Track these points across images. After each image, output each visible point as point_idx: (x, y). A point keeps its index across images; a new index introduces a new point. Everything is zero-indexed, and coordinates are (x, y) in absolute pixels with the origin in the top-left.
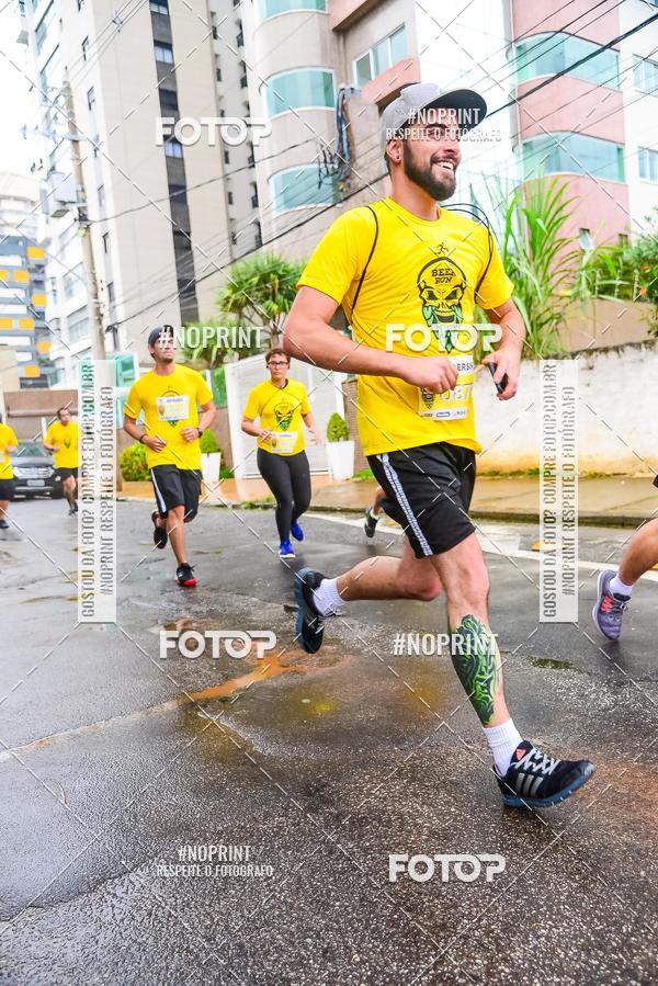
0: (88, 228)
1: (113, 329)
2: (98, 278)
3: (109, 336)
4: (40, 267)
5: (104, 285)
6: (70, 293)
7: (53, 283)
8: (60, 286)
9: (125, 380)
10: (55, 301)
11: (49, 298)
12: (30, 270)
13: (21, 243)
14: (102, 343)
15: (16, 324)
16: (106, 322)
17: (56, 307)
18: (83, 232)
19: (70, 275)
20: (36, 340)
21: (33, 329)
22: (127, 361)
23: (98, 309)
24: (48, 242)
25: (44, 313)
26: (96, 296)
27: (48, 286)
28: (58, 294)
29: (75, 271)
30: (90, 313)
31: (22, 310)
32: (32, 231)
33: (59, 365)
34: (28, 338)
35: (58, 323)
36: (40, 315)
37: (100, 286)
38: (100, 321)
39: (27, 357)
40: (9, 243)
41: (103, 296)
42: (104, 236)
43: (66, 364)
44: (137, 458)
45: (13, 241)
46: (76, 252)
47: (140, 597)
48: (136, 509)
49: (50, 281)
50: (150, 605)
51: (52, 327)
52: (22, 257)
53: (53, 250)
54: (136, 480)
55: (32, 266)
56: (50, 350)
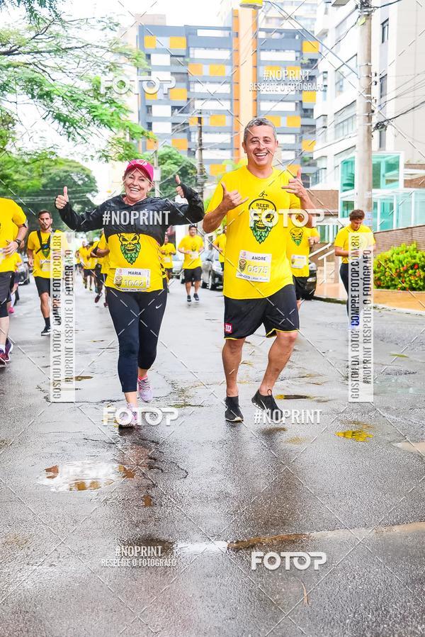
0: (369, 16)
1: (381, 126)
2: (373, 71)
3: (376, 134)
4: (314, 61)
5: (377, 79)
6: (340, 88)
7: (325, 78)
8: (331, 81)
9: (389, 181)
10: (325, 99)
11: (319, 94)
12: (304, 66)
13: (297, 37)
14: (369, 142)
15: (283, 122)
16: (375, 120)
17: (324, 105)
18: (363, 20)
19: (344, 69)
20: (301, 138)
21: (300, 127)
22: (392, 161)
23: (369, 104)
24: (325, 34)
25: (312, 110)
26: (369, 90)
27: (319, 80)
28: (328, 89)
29: (348, 64)
30: (360, 109)
31: (291, 107)
32: (309, 22)
33: (321, 164)
34: (293, 137)
35: (325, 120)
36: (307, 112)
37: (374, 79)
38: (369, 118)
39: (290, 156)
40: (286, 37)
41: (376, 90)
42: (383, 24)
43: (329, 163)
44: (391, 265)
45: (291, 34)
46: (353, 43)
47: (387, 409)
48: (386, 317)
49: (322, 76)
50: (399, 419)
51: (319, 124)
52: (296, 51)
53: (329, 41)
54: (388, 287)
55: (306, 61)
56: (315, 148)
